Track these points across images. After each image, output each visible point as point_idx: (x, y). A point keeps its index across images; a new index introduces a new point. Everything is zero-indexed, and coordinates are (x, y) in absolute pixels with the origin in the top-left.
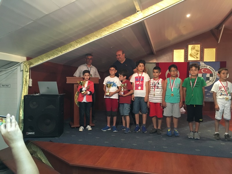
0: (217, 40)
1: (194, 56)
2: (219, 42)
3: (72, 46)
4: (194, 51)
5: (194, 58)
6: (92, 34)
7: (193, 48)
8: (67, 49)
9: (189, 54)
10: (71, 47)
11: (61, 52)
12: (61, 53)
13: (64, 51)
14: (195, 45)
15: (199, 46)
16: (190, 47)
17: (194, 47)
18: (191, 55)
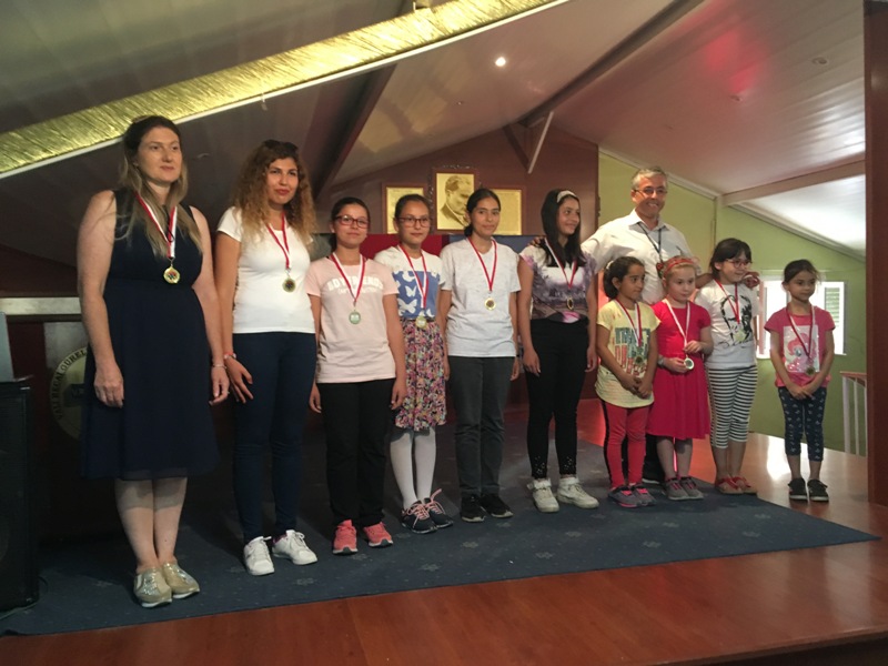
0: (526, 162)
1: (458, 213)
2: (530, 171)
3: (91, 126)
4: (454, 196)
5: (458, 220)
6: (203, 79)
7: (452, 187)
8: (64, 143)
9: (440, 206)
10: (85, 134)
11: (21, 153)
12: (22, 162)
13: (45, 151)
14: (459, 175)
15: (471, 178)
16: (442, 180)
17: (456, 183)
18: (446, 211)
